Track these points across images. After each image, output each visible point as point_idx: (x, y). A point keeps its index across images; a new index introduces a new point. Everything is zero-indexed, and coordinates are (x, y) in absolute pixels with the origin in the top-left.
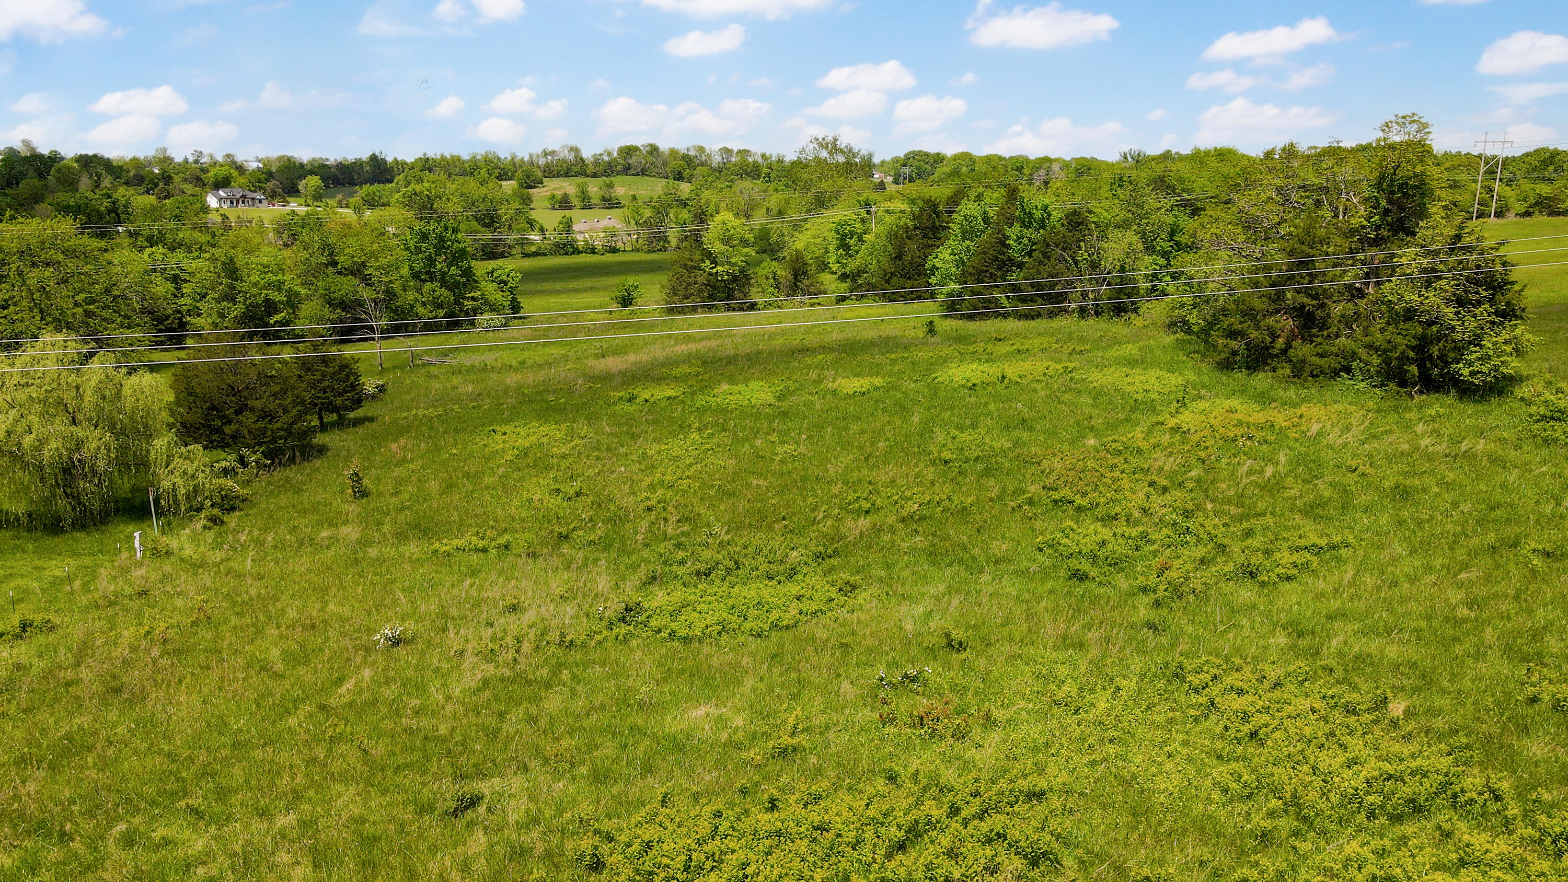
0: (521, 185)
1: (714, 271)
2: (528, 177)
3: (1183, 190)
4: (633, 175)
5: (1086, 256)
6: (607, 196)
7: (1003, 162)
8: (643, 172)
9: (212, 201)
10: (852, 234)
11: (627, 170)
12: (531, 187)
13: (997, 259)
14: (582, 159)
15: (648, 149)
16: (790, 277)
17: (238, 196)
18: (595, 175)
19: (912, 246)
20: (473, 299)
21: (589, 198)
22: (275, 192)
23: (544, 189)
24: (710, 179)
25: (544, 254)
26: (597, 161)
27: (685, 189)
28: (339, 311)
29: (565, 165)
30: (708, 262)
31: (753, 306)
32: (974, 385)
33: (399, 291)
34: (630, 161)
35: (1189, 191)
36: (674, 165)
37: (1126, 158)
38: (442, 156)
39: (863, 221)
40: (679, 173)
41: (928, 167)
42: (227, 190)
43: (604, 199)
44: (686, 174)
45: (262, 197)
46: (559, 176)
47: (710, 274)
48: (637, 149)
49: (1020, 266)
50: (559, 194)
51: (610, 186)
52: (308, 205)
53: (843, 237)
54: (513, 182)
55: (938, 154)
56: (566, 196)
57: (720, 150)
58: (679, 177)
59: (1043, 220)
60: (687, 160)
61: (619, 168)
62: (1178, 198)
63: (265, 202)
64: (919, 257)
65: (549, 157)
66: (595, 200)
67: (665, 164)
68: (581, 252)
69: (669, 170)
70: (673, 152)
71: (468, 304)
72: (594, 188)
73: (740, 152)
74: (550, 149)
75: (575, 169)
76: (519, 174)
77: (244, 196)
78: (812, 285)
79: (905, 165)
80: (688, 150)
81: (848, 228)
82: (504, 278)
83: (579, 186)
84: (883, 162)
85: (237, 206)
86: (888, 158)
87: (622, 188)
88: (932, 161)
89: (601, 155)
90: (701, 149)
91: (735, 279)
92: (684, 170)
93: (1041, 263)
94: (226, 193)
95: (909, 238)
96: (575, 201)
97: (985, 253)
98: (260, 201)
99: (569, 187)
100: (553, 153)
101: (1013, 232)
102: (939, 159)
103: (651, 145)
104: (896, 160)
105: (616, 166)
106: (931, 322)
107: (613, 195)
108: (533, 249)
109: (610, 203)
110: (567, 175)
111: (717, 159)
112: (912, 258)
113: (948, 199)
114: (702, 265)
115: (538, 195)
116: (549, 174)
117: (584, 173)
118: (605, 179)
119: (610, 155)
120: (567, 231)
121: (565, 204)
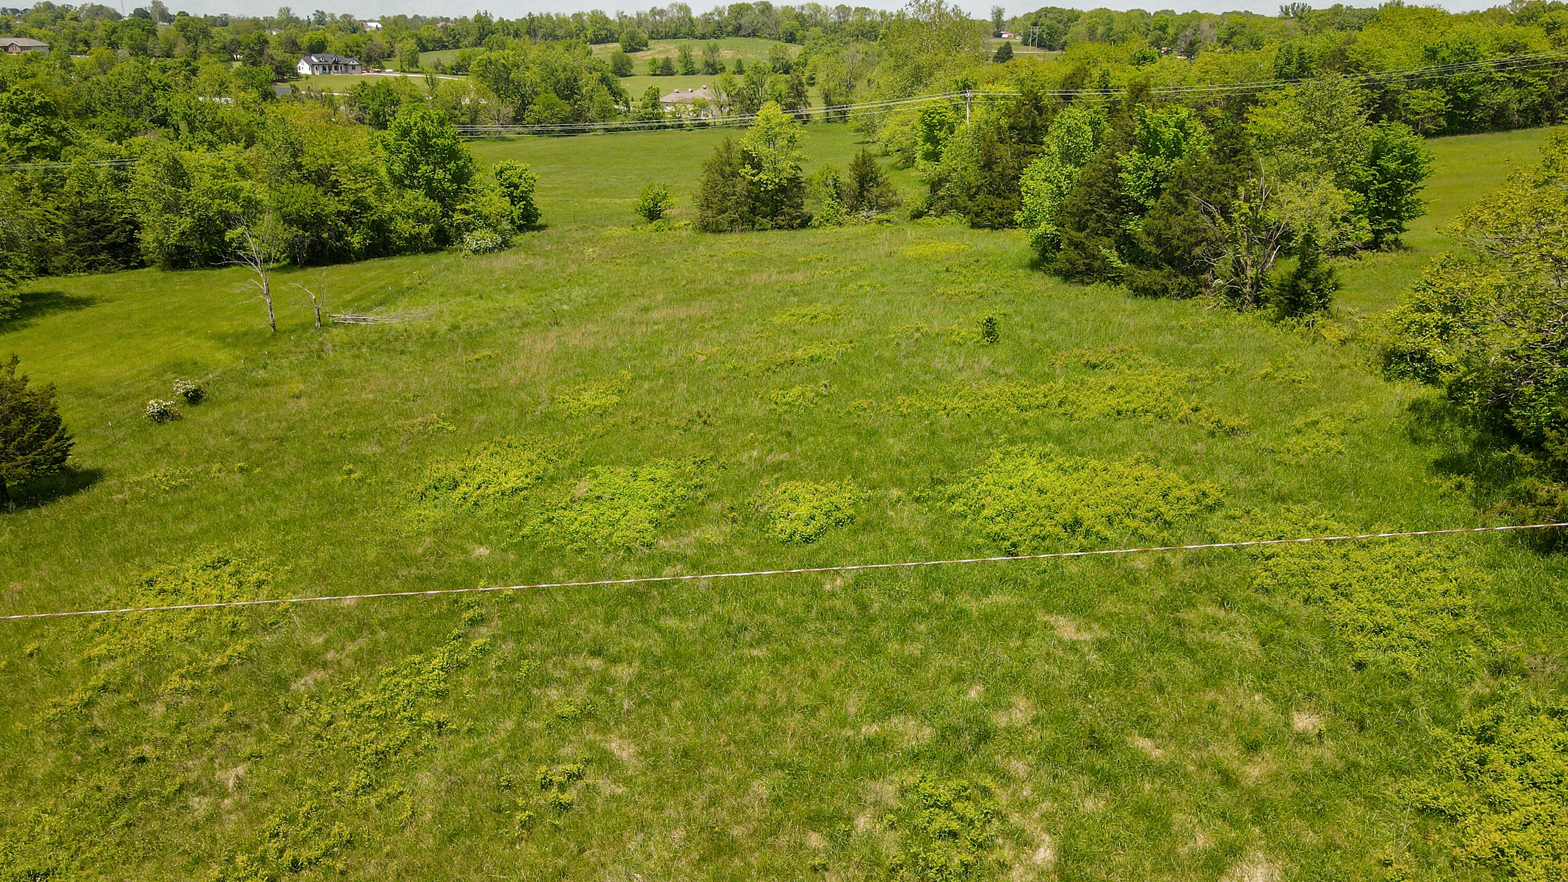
0: (624, 48)
1: (756, 179)
2: (632, 40)
3: (1371, 68)
4: (744, 36)
5: (1245, 207)
6: (711, 60)
7: (1146, 20)
8: (754, 34)
9: (304, 68)
10: (942, 124)
11: (737, 31)
12: (635, 50)
13: (1108, 194)
14: (691, 20)
15: (761, 7)
16: (855, 185)
17: (331, 62)
18: (703, 37)
19: (1005, 153)
20: (466, 212)
21: (692, 63)
22: (370, 57)
23: (649, 53)
24: (821, 42)
26: (707, 19)
27: (794, 52)
28: (294, 229)
29: (673, 26)
30: (748, 167)
31: (805, 223)
32: (1014, 545)
33: (372, 200)
34: (742, 21)
35: (1379, 70)
36: (788, 24)
37: (1287, 13)
38: (548, 15)
39: (957, 109)
40: (792, 34)
41: (1061, 26)
42: (319, 55)
43: (707, 64)
44: (799, 35)
45: (356, 63)
46: (666, 37)
47: (752, 183)
48: (748, 7)
49: (1141, 210)
50: (660, 58)
51: (714, 50)
52: (404, 71)
53: (931, 127)
54: (617, 44)
55: (1072, 11)
56: (667, 61)
57: (837, 8)
58: (791, 38)
59: (1177, 143)
60: (801, 19)
61: (730, 29)
62: (1364, 78)
63: (358, 68)
64: (1013, 168)
65: (657, 18)
66: (698, 66)
67: (777, 23)
69: (781, 31)
70: (787, 10)
71: (458, 217)
72: (698, 51)
73: (857, 9)
74: (659, 8)
75: (684, 30)
76: (623, 36)
77: (335, 62)
78: (881, 195)
79: (1035, 24)
80: (803, 8)
81: (938, 117)
82: (516, 180)
83: (680, 49)
84: (1015, 19)
85: (330, 73)
86: (1020, 15)
87: (728, 52)
88: (1066, 20)
89: (711, 14)
90: (817, 8)
91: (782, 189)
92: (797, 30)
93: (1172, 211)
94: (318, 59)
95: (1001, 141)
96: (677, 67)
97: (1090, 186)
98: (354, 67)
99: (673, 50)
100: (661, 13)
101: (1130, 159)
102: (1073, 17)
103: (764, 3)
104: (1027, 16)
105: (726, 27)
106: (990, 320)
107: (717, 59)
109: (713, 69)
110: (675, 36)
111: (833, 18)
112: (1004, 169)
113: (1066, 80)
114: (742, 171)
115: (641, 59)
116: (656, 35)
117: (691, 35)
118: (712, 42)
119: (720, 13)
120: (654, 106)
121: (666, 70)
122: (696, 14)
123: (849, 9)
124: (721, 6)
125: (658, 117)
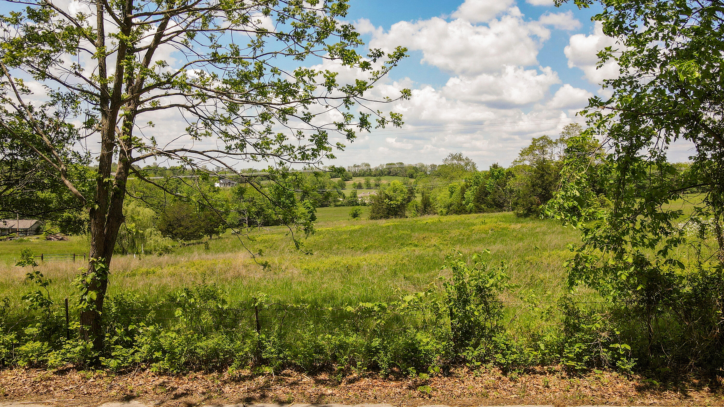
0: (343, 179)
1: (390, 203)
2: (346, 176)
4: (392, 175)
6: (378, 184)
8: (396, 175)
9: (217, 184)
11: (389, 174)
12: (347, 180)
14: (370, 169)
15: (399, 164)
16: (423, 207)
17: (227, 182)
18: (375, 176)
21: (370, 185)
23: (353, 181)
25: (344, 206)
26: (377, 169)
29: (363, 171)
30: (387, 200)
34: (391, 170)
36: (409, 171)
40: (412, 175)
43: (376, 185)
44: (414, 175)
46: (360, 176)
47: (388, 204)
48: (394, 164)
49: (490, 194)
50: (357, 183)
51: (380, 180)
54: (339, 178)
56: (360, 184)
57: (431, 165)
58: (411, 176)
60: (415, 169)
61: (386, 173)
65: (356, 168)
66: (372, 185)
68: (359, 205)
69: (407, 174)
70: (410, 166)
72: (372, 181)
73: (439, 166)
74: (357, 165)
75: (367, 173)
77: (229, 183)
83: (365, 180)
87: (385, 181)
91: (398, 207)
92: (414, 173)
94: (223, 181)
96: (364, 186)
99: (362, 180)
101: (488, 181)
107: (380, 183)
108: (340, 203)
109: (378, 187)
110: (363, 176)
111: (429, 169)
114: (385, 201)
115: (349, 183)
116: (356, 175)
117: (370, 175)
118: (378, 177)
119: (382, 167)
120: (355, 197)
121: (360, 187)
122: (372, 167)
123: (436, 165)
124: (382, 164)
125: (356, 201)
